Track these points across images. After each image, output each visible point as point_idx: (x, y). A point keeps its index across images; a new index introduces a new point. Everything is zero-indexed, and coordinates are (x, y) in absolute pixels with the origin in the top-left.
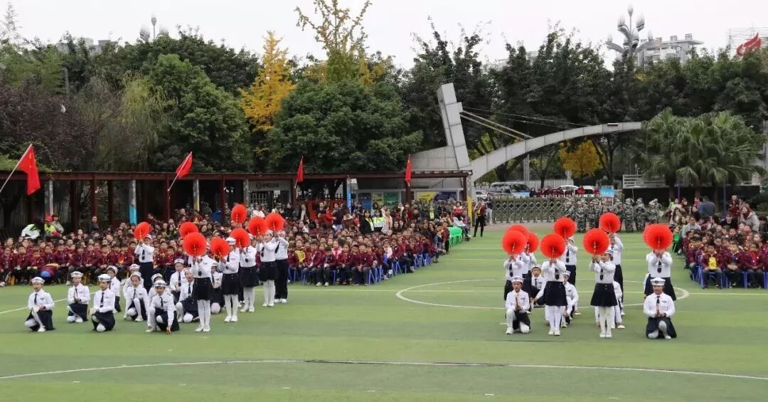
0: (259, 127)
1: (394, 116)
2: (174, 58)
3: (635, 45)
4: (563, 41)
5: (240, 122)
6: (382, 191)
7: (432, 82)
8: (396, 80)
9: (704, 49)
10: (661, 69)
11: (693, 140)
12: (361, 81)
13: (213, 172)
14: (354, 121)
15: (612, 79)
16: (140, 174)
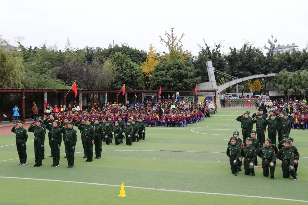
0: (147, 75)
1: (192, 72)
2: (120, 53)
3: (274, 48)
4: (249, 46)
5: (141, 74)
6: (187, 96)
7: (205, 60)
8: (192, 60)
9: (298, 49)
10: (283, 55)
11: (293, 80)
12: (180, 60)
13: (132, 90)
14: (178, 73)
15: (266, 59)
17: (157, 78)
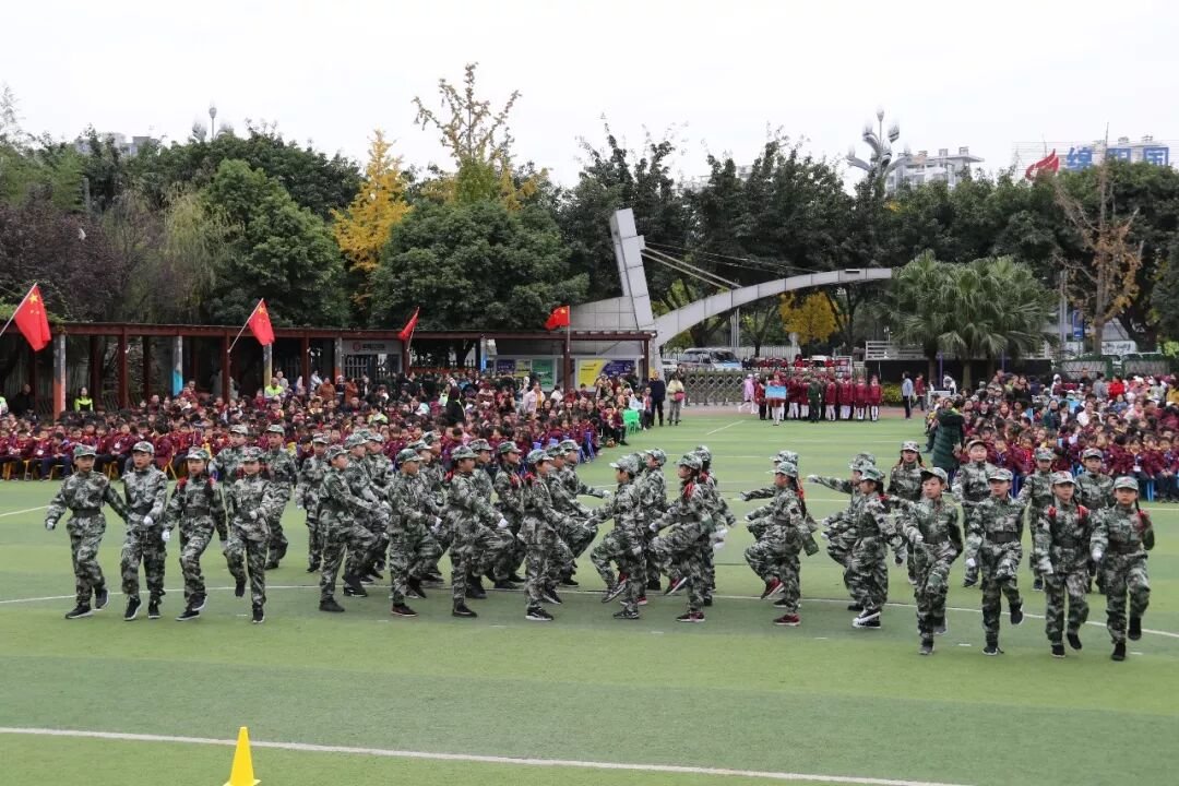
0: (358, 265)
1: (548, 253)
2: (242, 166)
3: (886, 162)
4: (786, 154)
5: (331, 257)
6: (530, 358)
7: (604, 205)
8: (553, 202)
9: (979, 169)
10: (921, 195)
11: (961, 295)
12: (503, 203)
13: (292, 327)
14: (492, 259)
15: (854, 208)
16: (189, 328)
17: (403, 276)
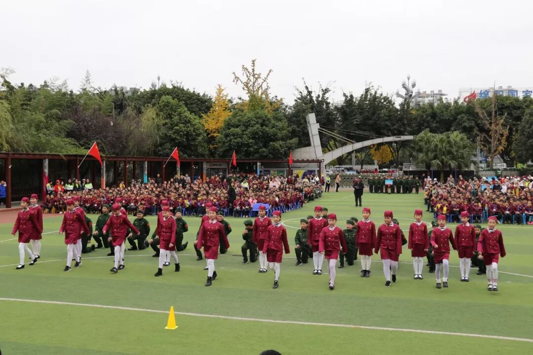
0: (212, 134)
1: (284, 130)
2: (169, 98)
3: (411, 96)
4: (373, 92)
5: (202, 132)
6: (276, 169)
7: (304, 111)
8: (285, 111)
9: (446, 98)
10: (424, 108)
11: (440, 146)
12: (266, 111)
13: (187, 158)
14: (262, 132)
15: (399, 113)
16: (150, 158)
17: (228, 139)
